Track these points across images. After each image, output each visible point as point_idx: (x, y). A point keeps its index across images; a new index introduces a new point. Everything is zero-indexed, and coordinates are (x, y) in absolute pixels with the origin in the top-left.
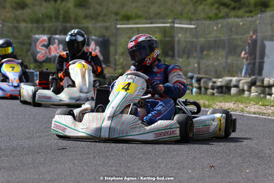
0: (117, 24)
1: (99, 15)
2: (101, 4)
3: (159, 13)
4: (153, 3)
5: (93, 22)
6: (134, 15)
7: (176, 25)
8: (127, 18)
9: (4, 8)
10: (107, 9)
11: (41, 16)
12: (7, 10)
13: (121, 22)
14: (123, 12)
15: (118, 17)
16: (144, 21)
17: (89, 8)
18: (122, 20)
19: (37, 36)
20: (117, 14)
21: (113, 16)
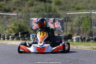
0: (67, 13)
1: (66, 8)
2: (66, 3)
3: (92, 7)
4: (89, 2)
5: (63, 11)
6: (81, 8)
7: (92, 12)
8: (78, 9)
9: (24, 6)
10: (69, 6)
11: (39, 9)
12: (26, 7)
13: (75, 11)
14: (76, 6)
15: (74, 9)
16: (85, 10)
17: (61, 5)
18: (76, 10)
19: (32, 19)
20: (73, 7)
21: (72, 8)
